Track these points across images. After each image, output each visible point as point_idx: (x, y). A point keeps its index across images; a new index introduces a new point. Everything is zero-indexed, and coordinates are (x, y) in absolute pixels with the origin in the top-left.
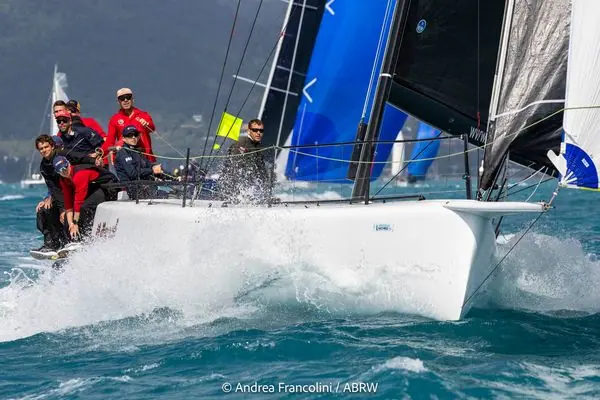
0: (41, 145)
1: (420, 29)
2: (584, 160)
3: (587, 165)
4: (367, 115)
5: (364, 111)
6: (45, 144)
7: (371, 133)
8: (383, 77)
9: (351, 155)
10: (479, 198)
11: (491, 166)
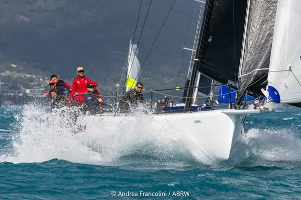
0: (52, 93)
1: (210, 40)
2: (275, 92)
3: (276, 94)
4: (189, 76)
5: (188, 75)
6: (54, 93)
7: (191, 83)
8: (196, 61)
9: (183, 94)
10: (236, 108)
11: (239, 96)
